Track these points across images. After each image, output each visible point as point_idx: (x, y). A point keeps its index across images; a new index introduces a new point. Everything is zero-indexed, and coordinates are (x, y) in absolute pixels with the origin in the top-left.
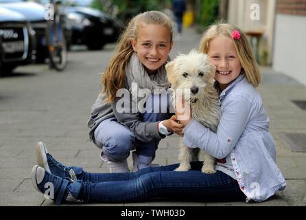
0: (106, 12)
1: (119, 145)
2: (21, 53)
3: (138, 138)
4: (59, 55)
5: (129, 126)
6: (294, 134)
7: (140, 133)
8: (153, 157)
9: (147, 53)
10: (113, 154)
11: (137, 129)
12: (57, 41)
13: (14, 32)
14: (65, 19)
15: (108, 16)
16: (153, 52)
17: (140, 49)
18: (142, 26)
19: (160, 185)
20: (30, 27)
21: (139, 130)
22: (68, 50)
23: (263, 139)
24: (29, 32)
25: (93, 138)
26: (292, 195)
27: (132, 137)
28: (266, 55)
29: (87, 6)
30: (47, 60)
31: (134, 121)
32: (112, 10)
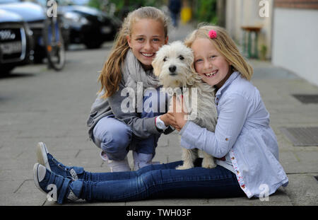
0: (103, 10)
1: (116, 140)
2: (19, 54)
3: (136, 134)
4: (57, 55)
5: (126, 122)
6: (295, 129)
7: (137, 129)
8: (154, 154)
9: (141, 48)
10: (111, 149)
11: (135, 125)
12: (55, 41)
13: (11, 33)
14: (62, 18)
15: (105, 15)
16: (147, 46)
17: (134, 45)
18: (135, 22)
19: (161, 182)
20: (28, 27)
21: (137, 126)
22: (66, 49)
23: (262, 136)
24: (26, 32)
25: (92, 137)
26: (294, 189)
27: (128, 131)
28: (265, 49)
29: (84, 5)
30: (46, 60)
31: (131, 117)
32: (110, 8)
